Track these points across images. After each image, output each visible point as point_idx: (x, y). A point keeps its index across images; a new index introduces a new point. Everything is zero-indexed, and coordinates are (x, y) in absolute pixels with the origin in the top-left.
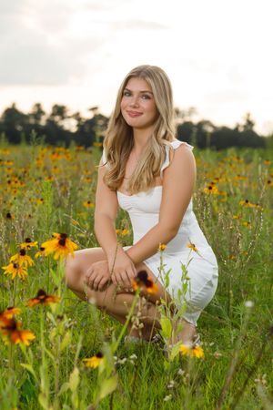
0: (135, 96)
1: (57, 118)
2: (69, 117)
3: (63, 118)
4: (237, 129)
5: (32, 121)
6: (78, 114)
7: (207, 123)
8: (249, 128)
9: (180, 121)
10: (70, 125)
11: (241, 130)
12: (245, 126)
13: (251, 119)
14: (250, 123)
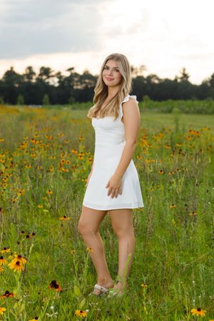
0: (111, 70)
1: (44, 77)
2: (53, 76)
3: (49, 77)
4: (176, 80)
5: (26, 80)
6: (59, 73)
7: (154, 76)
8: (185, 79)
9: (134, 76)
10: (54, 82)
11: (179, 80)
12: (181, 78)
13: (186, 72)
14: (185, 76)
